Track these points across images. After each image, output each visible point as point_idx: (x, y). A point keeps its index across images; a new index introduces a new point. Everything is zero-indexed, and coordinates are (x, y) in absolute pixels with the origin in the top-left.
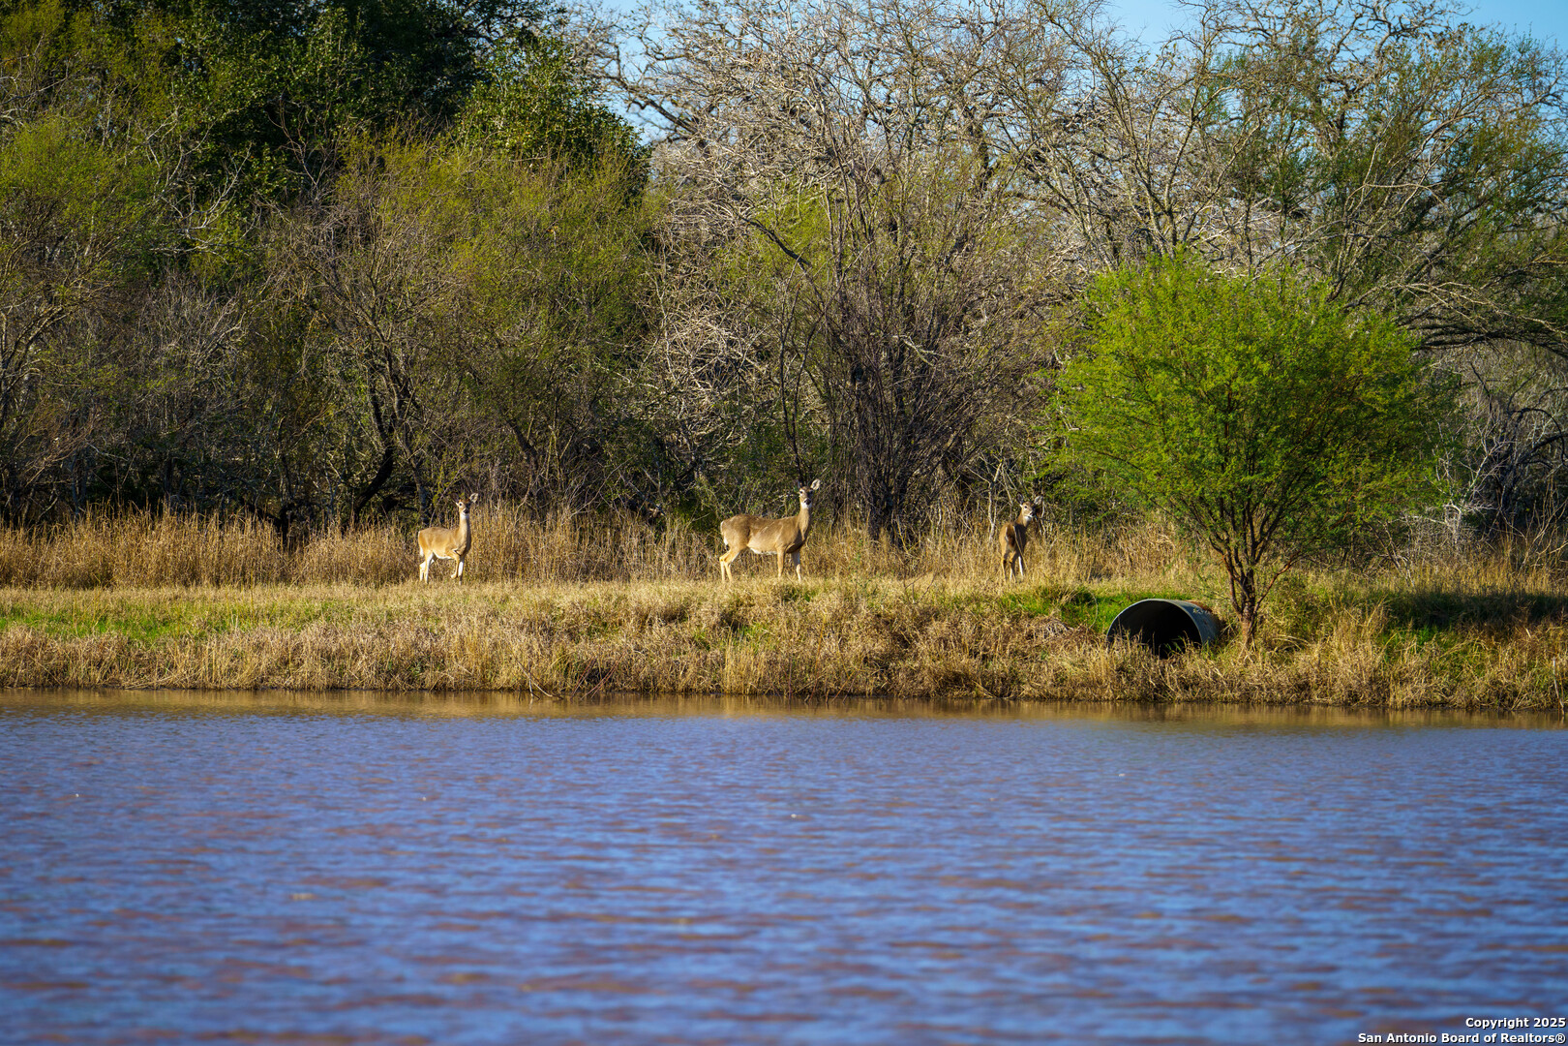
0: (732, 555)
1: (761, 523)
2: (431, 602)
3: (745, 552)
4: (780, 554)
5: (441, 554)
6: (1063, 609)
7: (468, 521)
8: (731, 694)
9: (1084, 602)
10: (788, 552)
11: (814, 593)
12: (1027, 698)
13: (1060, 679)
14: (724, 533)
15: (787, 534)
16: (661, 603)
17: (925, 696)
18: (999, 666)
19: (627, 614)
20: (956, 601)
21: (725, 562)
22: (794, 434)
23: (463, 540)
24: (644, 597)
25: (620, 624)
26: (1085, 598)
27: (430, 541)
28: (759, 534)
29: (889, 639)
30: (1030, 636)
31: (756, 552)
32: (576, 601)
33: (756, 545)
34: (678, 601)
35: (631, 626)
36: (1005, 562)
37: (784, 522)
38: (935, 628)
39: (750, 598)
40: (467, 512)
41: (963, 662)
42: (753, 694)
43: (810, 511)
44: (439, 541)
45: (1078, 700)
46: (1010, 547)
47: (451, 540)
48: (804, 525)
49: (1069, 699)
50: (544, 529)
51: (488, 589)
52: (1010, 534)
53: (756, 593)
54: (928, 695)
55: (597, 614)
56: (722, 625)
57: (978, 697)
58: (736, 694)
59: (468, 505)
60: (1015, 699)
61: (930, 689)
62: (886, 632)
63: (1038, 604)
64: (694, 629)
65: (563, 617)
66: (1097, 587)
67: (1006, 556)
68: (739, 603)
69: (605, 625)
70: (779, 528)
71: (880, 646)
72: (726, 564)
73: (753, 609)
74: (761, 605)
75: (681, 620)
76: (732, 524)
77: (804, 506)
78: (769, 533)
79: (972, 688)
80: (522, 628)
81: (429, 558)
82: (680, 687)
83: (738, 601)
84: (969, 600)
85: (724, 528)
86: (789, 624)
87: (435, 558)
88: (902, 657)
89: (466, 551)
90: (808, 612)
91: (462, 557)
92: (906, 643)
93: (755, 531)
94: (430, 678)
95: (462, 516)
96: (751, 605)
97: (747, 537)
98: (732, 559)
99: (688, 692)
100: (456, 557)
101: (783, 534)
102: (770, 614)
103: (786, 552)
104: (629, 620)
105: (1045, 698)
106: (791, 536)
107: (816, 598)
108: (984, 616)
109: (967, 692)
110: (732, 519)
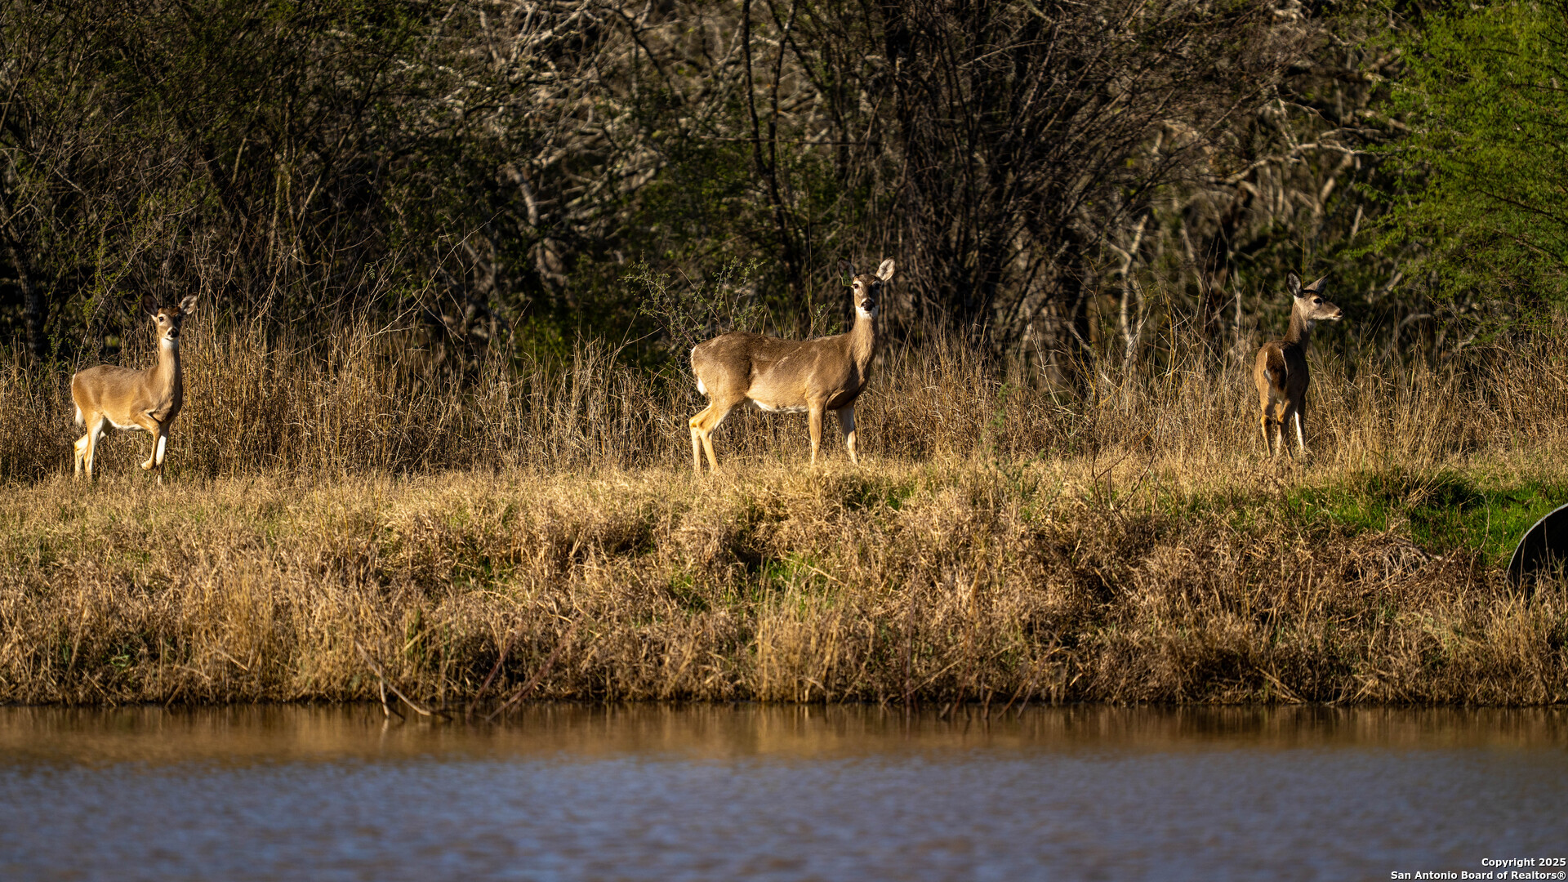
0: (714, 415)
1: (775, 350)
2: (128, 521)
3: (741, 407)
4: (814, 411)
5: (122, 421)
6: (1413, 517)
7: (175, 352)
8: (771, 702)
9: (1453, 502)
10: (830, 408)
11: (905, 493)
12: (1371, 702)
13: (1432, 660)
14: (698, 369)
15: (829, 370)
16: (598, 516)
17: (1163, 702)
18: (1306, 635)
19: (531, 539)
20: (1196, 504)
21: (702, 428)
22: (773, 164)
23: (166, 390)
24: (563, 505)
25: (518, 560)
26: (1458, 495)
27: (98, 394)
28: (770, 371)
29: (1071, 582)
30: (1351, 574)
31: (763, 407)
32: (424, 514)
33: (764, 393)
34: (633, 511)
35: (540, 563)
36: (1268, 423)
37: (822, 346)
38: (1164, 560)
39: (778, 504)
40: (175, 334)
41: (1231, 628)
42: (818, 702)
43: (874, 324)
44: (117, 394)
45: (1476, 706)
46: (1276, 392)
47: (141, 392)
48: (862, 352)
49: (1458, 702)
50: (326, 368)
51: (230, 489)
52: (1273, 366)
53: (791, 494)
54: (1171, 700)
55: (470, 540)
56: (728, 560)
57: (1272, 702)
58: (783, 701)
59: (177, 321)
60: (1346, 705)
61: (1173, 686)
62: (1064, 570)
63: (1360, 508)
64: (669, 568)
65: (397, 547)
66: (1477, 471)
67: (1270, 410)
68: (756, 516)
69: (486, 562)
70: (811, 359)
71: (1053, 599)
72: (703, 434)
73: (785, 524)
74: (804, 520)
75: (641, 552)
76: (716, 351)
77: (862, 313)
78: (791, 370)
79: (1258, 682)
80: (323, 570)
81: (95, 428)
82: (666, 691)
83: (752, 510)
84: (1221, 502)
85: (699, 361)
86: (864, 555)
87: (107, 427)
88: (1099, 620)
89: (171, 415)
90: (899, 529)
91: (164, 426)
92: (1105, 592)
93: (763, 367)
94: (154, 679)
95: (165, 342)
96: (779, 519)
97: (745, 378)
98: (716, 422)
99: (682, 699)
100: (151, 427)
101: (821, 370)
102: (822, 536)
103: (825, 409)
104: (534, 553)
105: (1409, 703)
106: (837, 374)
107: (912, 502)
108: (1256, 537)
109: (1248, 691)
110: (714, 342)
